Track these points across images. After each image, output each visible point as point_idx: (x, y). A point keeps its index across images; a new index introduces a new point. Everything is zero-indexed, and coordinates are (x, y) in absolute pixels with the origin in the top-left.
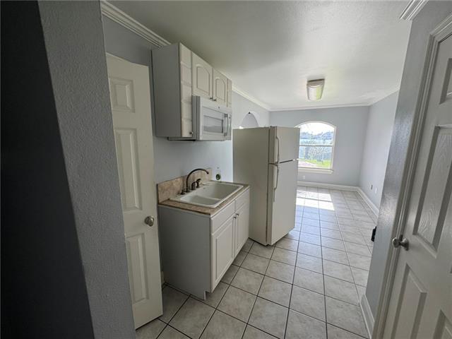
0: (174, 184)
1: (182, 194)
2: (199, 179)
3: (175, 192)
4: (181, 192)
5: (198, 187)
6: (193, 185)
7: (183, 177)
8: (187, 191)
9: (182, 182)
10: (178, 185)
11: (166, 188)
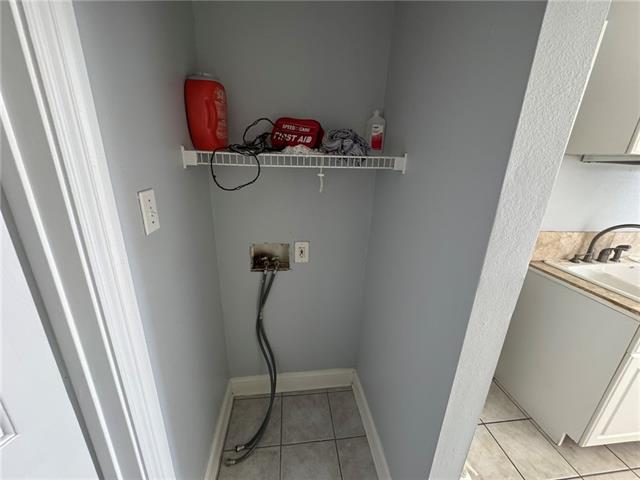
0: (562, 241)
1: (573, 261)
2: (626, 248)
3: (560, 254)
4: (571, 257)
5: (614, 259)
6: (603, 253)
7: (587, 234)
8: (586, 260)
9: (579, 241)
10: (571, 244)
11: (545, 242)
